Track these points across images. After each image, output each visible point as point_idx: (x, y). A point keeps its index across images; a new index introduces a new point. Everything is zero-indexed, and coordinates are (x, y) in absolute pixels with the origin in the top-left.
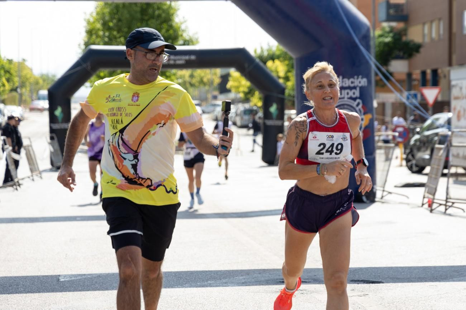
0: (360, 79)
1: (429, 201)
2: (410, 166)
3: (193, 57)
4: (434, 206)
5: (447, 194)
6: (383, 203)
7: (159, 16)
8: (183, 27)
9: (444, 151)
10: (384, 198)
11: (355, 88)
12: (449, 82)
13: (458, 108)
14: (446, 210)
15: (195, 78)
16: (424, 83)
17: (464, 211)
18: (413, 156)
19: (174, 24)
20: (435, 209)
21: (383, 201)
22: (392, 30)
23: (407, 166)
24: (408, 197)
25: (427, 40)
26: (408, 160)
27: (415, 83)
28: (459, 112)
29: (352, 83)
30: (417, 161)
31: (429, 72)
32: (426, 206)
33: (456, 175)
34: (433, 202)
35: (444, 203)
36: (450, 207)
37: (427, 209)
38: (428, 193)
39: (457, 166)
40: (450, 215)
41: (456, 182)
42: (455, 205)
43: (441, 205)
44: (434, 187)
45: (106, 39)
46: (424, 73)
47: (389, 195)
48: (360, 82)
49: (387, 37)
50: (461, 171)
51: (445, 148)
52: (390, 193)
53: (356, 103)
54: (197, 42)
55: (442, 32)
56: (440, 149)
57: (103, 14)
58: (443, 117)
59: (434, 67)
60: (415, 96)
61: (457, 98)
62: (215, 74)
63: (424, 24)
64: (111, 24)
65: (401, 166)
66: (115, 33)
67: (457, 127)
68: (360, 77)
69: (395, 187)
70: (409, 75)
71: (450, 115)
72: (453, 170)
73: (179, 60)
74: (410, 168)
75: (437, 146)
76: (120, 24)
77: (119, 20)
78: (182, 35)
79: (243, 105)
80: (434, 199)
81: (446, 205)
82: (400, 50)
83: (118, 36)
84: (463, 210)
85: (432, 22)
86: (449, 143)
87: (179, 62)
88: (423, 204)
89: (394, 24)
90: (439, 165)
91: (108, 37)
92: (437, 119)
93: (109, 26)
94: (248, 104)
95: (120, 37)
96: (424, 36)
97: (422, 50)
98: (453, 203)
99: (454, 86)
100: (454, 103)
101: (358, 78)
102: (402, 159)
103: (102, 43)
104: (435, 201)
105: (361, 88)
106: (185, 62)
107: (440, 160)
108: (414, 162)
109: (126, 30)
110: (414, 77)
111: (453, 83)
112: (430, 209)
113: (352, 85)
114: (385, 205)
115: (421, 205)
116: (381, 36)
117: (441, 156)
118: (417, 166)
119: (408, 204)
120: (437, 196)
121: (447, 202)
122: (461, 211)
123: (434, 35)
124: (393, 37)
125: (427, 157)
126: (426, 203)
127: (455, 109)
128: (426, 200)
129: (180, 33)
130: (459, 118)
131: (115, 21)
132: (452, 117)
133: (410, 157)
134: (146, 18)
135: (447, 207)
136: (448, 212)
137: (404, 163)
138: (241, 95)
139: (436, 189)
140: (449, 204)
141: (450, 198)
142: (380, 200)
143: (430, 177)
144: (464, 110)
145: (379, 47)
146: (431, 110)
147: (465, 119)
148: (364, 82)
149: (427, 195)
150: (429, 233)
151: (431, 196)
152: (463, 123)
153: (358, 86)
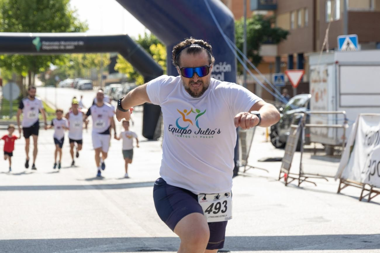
0: (224, 66)
1: (285, 176)
2: (274, 142)
3: (81, 43)
4: (289, 180)
5: (301, 169)
6: (244, 176)
7: (54, 5)
8: (74, 15)
9: (298, 131)
10: (247, 172)
11: (220, 73)
12: (309, 66)
13: (316, 90)
14: (300, 183)
15: (87, 59)
16: (291, 67)
17: (316, 185)
18: (277, 133)
19: (67, 13)
20: (290, 182)
21: (245, 174)
22: (260, 19)
23: (271, 141)
24: (268, 171)
25: (294, 27)
26: (272, 137)
27: (284, 65)
28: (317, 94)
29: (217, 68)
30: (280, 137)
31: (295, 55)
32: (283, 180)
33: (315, 150)
34: (288, 177)
35: (297, 177)
36: (303, 181)
37: (283, 182)
38: (284, 168)
39: (315, 143)
40: (302, 188)
41: (313, 157)
42: (307, 179)
43: (294, 179)
44: (289, 163)
45: (6, 26)
46: (291, 57)
47: (252, 169)
48: (224, 68)
49: (257, 25)
50: (319, 146)
51: (299, 128)
52: (251, 167)
54: (87, 28)
55: (307, 20)
56: (294, 128)
57: (4, 3)
58: (303, 98)
59: (301, 51)
60: (282, 77)
61: (315, 81)
62: (106, 57)
63: (291, 12)
64: (10, 13)
65: (267, 141)
66: (14, 20)
67: (315, 108)
68: (225, 63)
69: (259, 161)
70: (278, 58)
71: (309, 96)
72: (312, 146)
73: (69, 45)
74: (274, 144)
75: (293, 126)
76: (18, 12)
77: (18, 9)
78: (73, 23)
79: (129, 84)
80: (289, 173)
81: (299, 179)
82: (269, 36)
83: (17, 22)
84: (314, 183)
85: (298, 11)
86: (302, 124)
87: (68, 48)
88: (280, 178)
89: (264, 13)
90: (293, 144)
91: (8, 24)
92: (299, 100)
93: (8, 14)
94: (134, 83)
95: (18, 25)
96: (291, 23)
97: (289, 37)
98: (306, 178)
99: (312, 71)
100: (312, 86)
101: (222, 64)
102: (268, 135)
103: (2, 30)
104: (290, 175)
105: (226, 73)
106: (74, 47)
107: (294, 138)
108: (277, 138)
109: (23, 18)
110: (283, 60)
111: (312, 68)
112: (285, 182)
113: (217, 71)
114: (246, 178)
115: (278, 178)
116: (252, 23)
117: (295, 135)
118: (280, 142)
119: (267, 178)
120: (291, 171)
121: (300, 176)
122: (313, 185)
123: (300, 22)
124: (262, 25)
125: (288, 133)
126: (282, 177)
127: (313, 91)
128: (282, 175)
129: (72, 21)
130: (317, 99)
131: (14, 10)
132: (311, 98)
133: (274, 133)
134: (42, 7)
135: (301, 181)
136: (301, 185)
137: (269, 138)
138: (127, 76)
139: (290, 165)
140: (303, 178)
141: (303, 174)
142: (243, 174)
143: (286, 154)
144: (322, 92)
145: (250, 33)
146: (295, 91)
147: (322, 100)
148: (228, 68)
149: (283, 170)
150: (280, 205)
151: (286, 171)
152: (320, 103)
153: (222, 71)
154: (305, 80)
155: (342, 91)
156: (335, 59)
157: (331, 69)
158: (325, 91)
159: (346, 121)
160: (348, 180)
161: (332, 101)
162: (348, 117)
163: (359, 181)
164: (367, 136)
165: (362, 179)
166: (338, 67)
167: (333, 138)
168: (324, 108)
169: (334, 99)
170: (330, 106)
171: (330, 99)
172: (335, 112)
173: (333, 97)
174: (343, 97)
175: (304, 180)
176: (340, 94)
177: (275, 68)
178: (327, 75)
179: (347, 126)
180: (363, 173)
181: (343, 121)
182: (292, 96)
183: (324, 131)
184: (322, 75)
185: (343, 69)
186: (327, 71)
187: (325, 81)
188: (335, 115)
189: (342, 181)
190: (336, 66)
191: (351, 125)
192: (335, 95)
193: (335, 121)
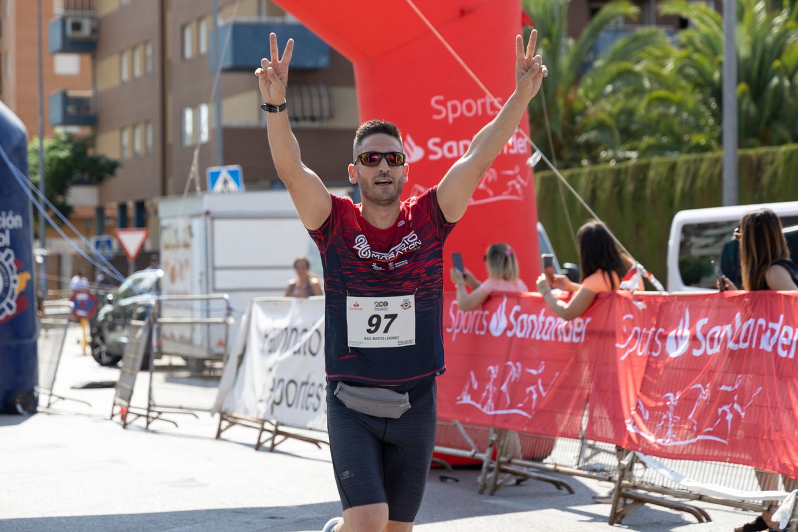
0: (10, 217)
1: (122, 411)
2: (98, 356)
4: (130, 418)
5: (150, 398)
6: (49, 414)
9: (144, 331)
10: (53, 406)
11: (3, 231)
12: (158, 221)
13: (172, 263)
14: (148, 423)
16: (124, 224)
17: (177, 426)
18: (102, 339)
20: (130, 423)
21: (50, 411)
22: (70, 138)
23: (93, 355)
24: (90, 405)
25: (127, 154)
26: (94, 346)
27: (110, 223)
28: (173, 269)
30: (109, 346)
31: (131, 205)
32: (118, 418)
33: (170, 369)
34: (128, 412)
35: (145, 412)
36: (154, 418)
37: (118, 423)
38: (120, 397)
39: (170, 355)
40: (154, 432)
41: (169, 380)
42: (163, 416)
43: (139, 416)
44: (129, 387)
46: (123, 208)
47: (61, 401)
48: (10, 222)
49: (62, 150)
50: (178, 361)
51: (146, 326)
52: (60, 398)
53: (4, 255)
55: (150, 142)
56: (138, 327)
58: (149, 276)
59: (139, 197)
60: (109, 243)
61: (169, 247)
63: (122, 129)
65: (85, 354)
67: (170, 293)
68: (11, 213)
69: (73, 388)
70: (100, 210)
71: (160, 273)
72: (165, 361)
74: (98, 359)
75: (135, 322)
80: (129, 406)
81: (147, 417)
82: (83, 170)
84: (174, 423)
85: (134, 126)
86: (152, 318)
88: (113, 416)
89: (75, 130)
90: (136, 354)
92: (140, 280)
96: (122, 147)
97: (119, 172)
98: (160, 413)
99: (164, 228)
100: (165, 255)
101: (7, 215)
102: (86, 343)
104: (131, 410)
105: (13, 232)
107: (138, 345)
108: (104, 348)
110: (108, 212)
111: (164, 222)
112: (122, 423)
114: (52, 418)
115: (109, 416)
116: (53, 148)
117: (140, 339)
118: (108, 354)
119: (90, 416)
120: (133, 402)
121: (149, 410)
122: (173, 425)
123: (138, 146)
124: (73, 151)
125: (124, 340)
126: (117, 414)
127: (167, 264)
128: (117, 409)
130: (173, 278)
132: (162, 276)
133: (98, 340)
135: (150, 420)
136: (151, 427)
137: (89, 350)
139: (132, 392)
140: (154, 415)
141: (155, 406)
142: (45, 410)
143: (123, 374)
144: (181, 266)
145: (50, 165)
146: (132, 265)
147: (183, 278)
148: (18, 221)
149: (119, 400)
150: (117, 461)
151: (124, 403)
152: (179, 285)
153: (7, 227)
154: (148, 247)
155: (219, 262)
156: (205, 208)
157: (198, 224)
158: (187, 263)
159: (229, 311)
160: (235, 415)
161: (201, 282)
162: (232, 305)
163: (253, 415)
164: (266, 336)
165: (259, 412)
166: (209, 221)
167: (201, 346)
168: (185, 293)
169: (204, 278)
170: (197, 287)
171: (197, 277)
172: (205, 296)
173: (201, 274)
174: (219, 274)
175: (157, 418)
176: (214, 269)
177: (94, 227)
178: (191, 235)
179: (231, 320)
180: (261, 401)
181: (225, 312)
182: (127, 275)
183: (187, 331)
184: (182, 236)
185: (218, 224)
186: (190, 228)
187: (187, 246)
188: (205, 302)
189: (224, 416)
190: (206, 220)
191: (238, 319)
192: (204, 269)
193: (205, 314)
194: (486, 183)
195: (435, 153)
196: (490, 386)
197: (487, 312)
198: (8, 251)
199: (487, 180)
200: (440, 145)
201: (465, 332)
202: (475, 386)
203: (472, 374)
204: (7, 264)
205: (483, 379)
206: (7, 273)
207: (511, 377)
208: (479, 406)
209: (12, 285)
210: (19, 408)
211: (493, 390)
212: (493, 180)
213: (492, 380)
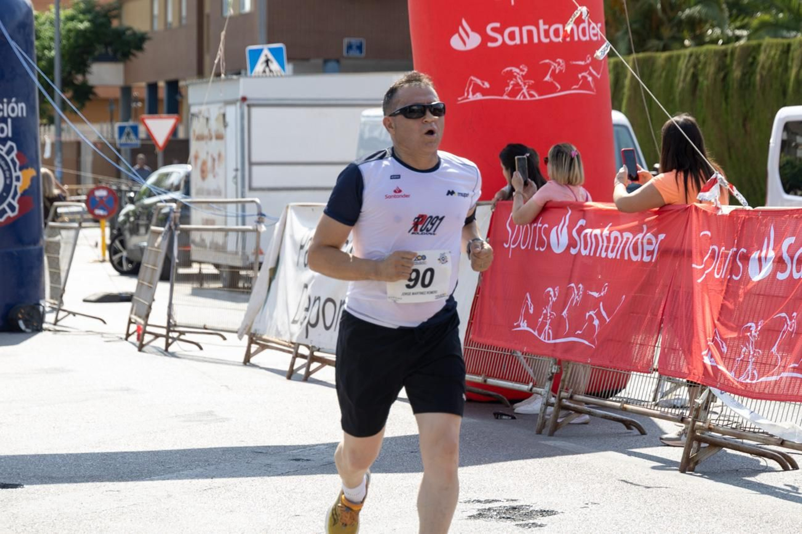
0: (13, 105)
1: (139, 329)
2: (117, 262)
4: (147, 338)
5: (170, 316)
6: (56, 331)
9: (164, 238)
11: (3, 119)
12: (189, 107)
13: (203, 156)
14: (168, 345)
16: (153, 110)
17: (201, 348)
18: (122, 243)
20: (148, 344)
21: (57, 328)
22: (90, 7)
23: (112, 261)
24: (105, 322)
25: (158, 26)
26: (113, 251)
27: (137, 105)
28: (204, 163)
30: (130, 251)
31: (162, 84)
32: (133, 338)
33: (200, 278)
34: (145, 332)
35: (163, 332)
36: (174, 339)
37: (133, 344)
38: (135, 314)
39: (200, 263)
40: (173, 355)
41: (195, 293)
42: (185, 337)
43: (157, 336)
44: (147, 303)
46: (153, 88)
48: (13, 110)
49: (81, 21)
50: (209, 269)
51: (166, 233)
52: (69, 313)
53: (5, 149)
55: (184, 13)
56: (158, 233)
58: (176, 172)
59: (172, 77)
60: (135, 129)
61: (200, 138)
65: (103, 261)
67: (200, 192)
68: (14, 99)
69: (85, 301)
70: (126, 90)
71: (188, 168)
72: (195, 269)
74: (118, 266)
75: (154, 228)
80: (146, 324)
81: (167, 337)
82: (107, 45)
84: (198, 345)
86: (172, 223)
92: (167, 175)
96: (152, 17)
97: (146, 45)
98: (182, 333)
99: (195, 115)
100: (195, 147)
101: (9, 102)
102: (105, 247)
104: (149, 329)
105: (16, 121)
107: (157, 253)
108: (124, 254)
110: (135, 93)
111: (194, 110)
112: (138, 343)
114: (59, 335)
115: (124, 336)
116: (71, 18)
117: (158, 247)
118: (129, 261)
119: (102, 334)
120: (152, 320)
121: (169, 331)
122: (197, 348)
123: (171, 18)
124: (92, 21)
125: (145, 244)
126: (133, 333)
127: (196, 158)
128: (133, 328)
130: (203, 174)
132: (192, 170)
133: (117, 244)
135: (170, 341)
136: (171, 349)
137: (107, 255)
139: (150, 309)
140: (174, 335)
141: (175, 325)
142: (52, 327)
143: (140, 286)
144: (213, 160)
145: (67, 37)
146: (160, 158)
147: (215, 175)
148: (22, 108)
149: (134, 318)
150: (128, 390)
151: (142, 321)
152: (211, 183)
153: (9, 116)
154: (181, 135)
155: (256, 157)
156: (241, 94)
157: (232, 113)
158: (220, 157)
159: (261, 217)
160: (265, 337)
161: (235, 177)
162: (264, 210)
163: (286, 338)
164: (302, 247)
165: (292, 335)
166: (246, 109)
167: (236, 253)
168: (218, 193)
169: (239, 173)
170: (231, 186)
171: (231, 174)
172: (240, 199)
173: (236, 170)
174: (256, 170)
175: (178, 339)
176: (251, 164)
177: (120, 110)
178: (225, 125)
179: (263, 228)
180: (294, 322)
181: (256, 218)
182: (155, 168)
183: (219, 238)
184: (214, 125)
185: (254, 111)
186: (224, 116)
187: (220, 137)
188: (240, 205)
189: (253, 338)
190: (242, 107)
191: (271, 227)
192: (239, 167)
193: (240, 219)
194: (553, 74)
195: (495, 40)
196: (548, 310)
197: (546, 226)
198: (9, 143)
199: (554, 71)
200: (500, 31)
201: (523, 248)
202: (531, 311)
203: (528, 295)
204: (8, 159)
205: (541, 302)
206: (9, 170)
207: (573, 300)
208: (536, 333)
209: (15, 183)
210: (21, 324)
211: (551, 314)
212: (561, 71)
213: (551, 303)
